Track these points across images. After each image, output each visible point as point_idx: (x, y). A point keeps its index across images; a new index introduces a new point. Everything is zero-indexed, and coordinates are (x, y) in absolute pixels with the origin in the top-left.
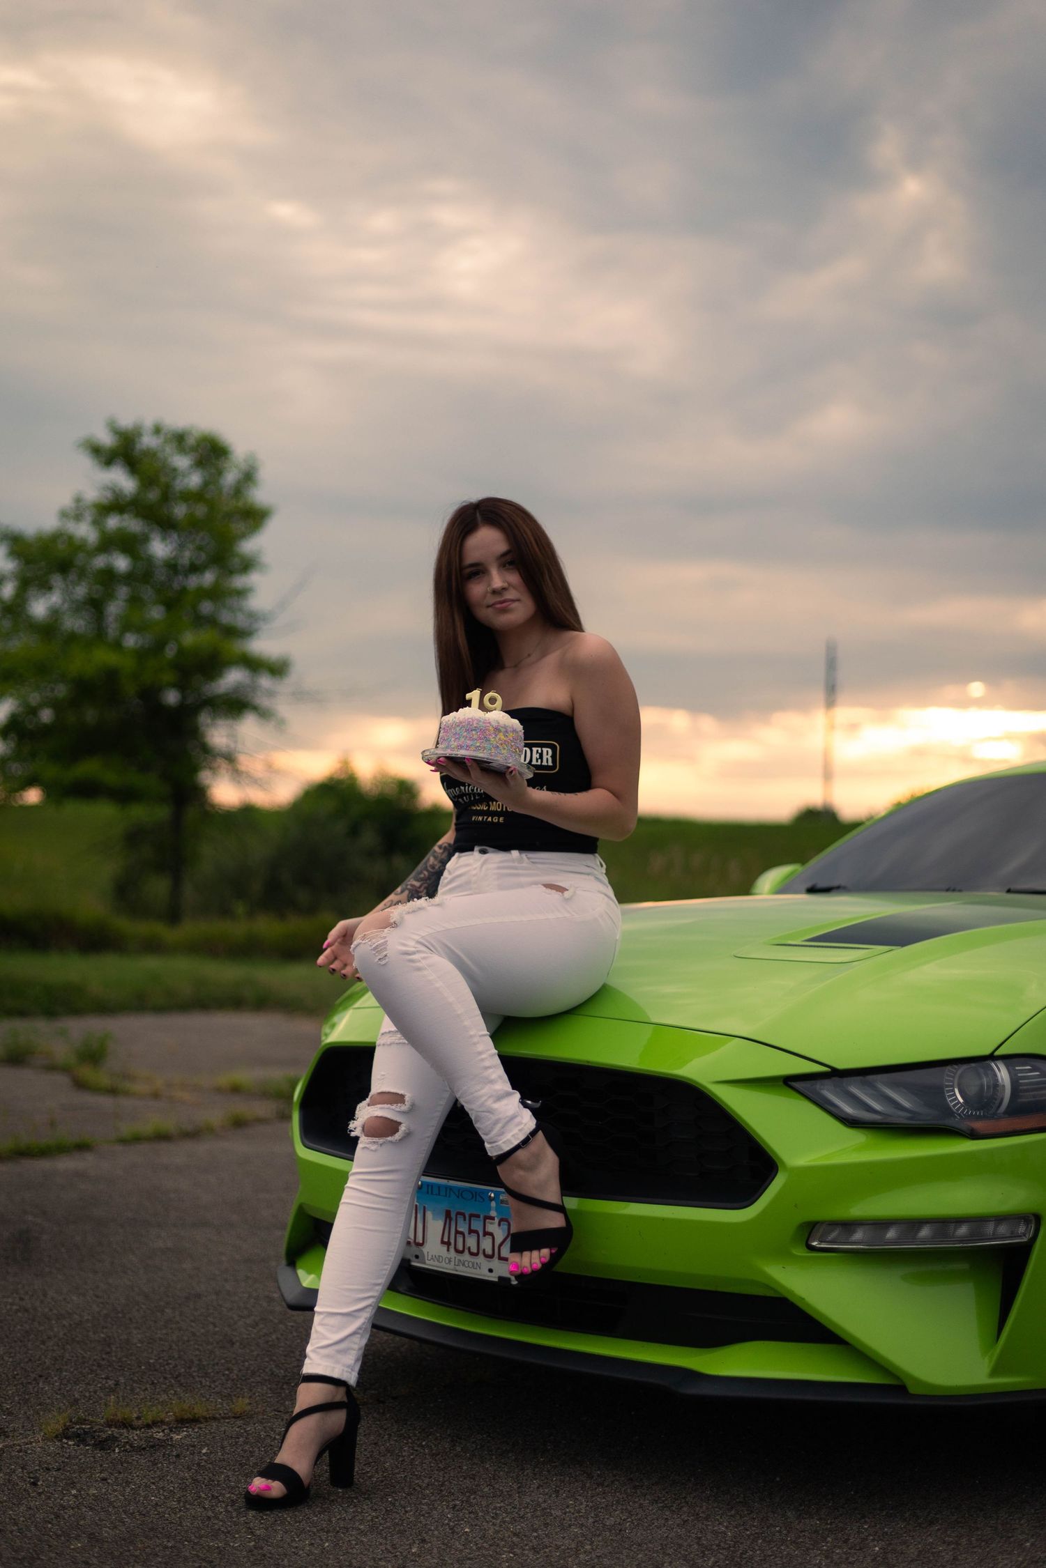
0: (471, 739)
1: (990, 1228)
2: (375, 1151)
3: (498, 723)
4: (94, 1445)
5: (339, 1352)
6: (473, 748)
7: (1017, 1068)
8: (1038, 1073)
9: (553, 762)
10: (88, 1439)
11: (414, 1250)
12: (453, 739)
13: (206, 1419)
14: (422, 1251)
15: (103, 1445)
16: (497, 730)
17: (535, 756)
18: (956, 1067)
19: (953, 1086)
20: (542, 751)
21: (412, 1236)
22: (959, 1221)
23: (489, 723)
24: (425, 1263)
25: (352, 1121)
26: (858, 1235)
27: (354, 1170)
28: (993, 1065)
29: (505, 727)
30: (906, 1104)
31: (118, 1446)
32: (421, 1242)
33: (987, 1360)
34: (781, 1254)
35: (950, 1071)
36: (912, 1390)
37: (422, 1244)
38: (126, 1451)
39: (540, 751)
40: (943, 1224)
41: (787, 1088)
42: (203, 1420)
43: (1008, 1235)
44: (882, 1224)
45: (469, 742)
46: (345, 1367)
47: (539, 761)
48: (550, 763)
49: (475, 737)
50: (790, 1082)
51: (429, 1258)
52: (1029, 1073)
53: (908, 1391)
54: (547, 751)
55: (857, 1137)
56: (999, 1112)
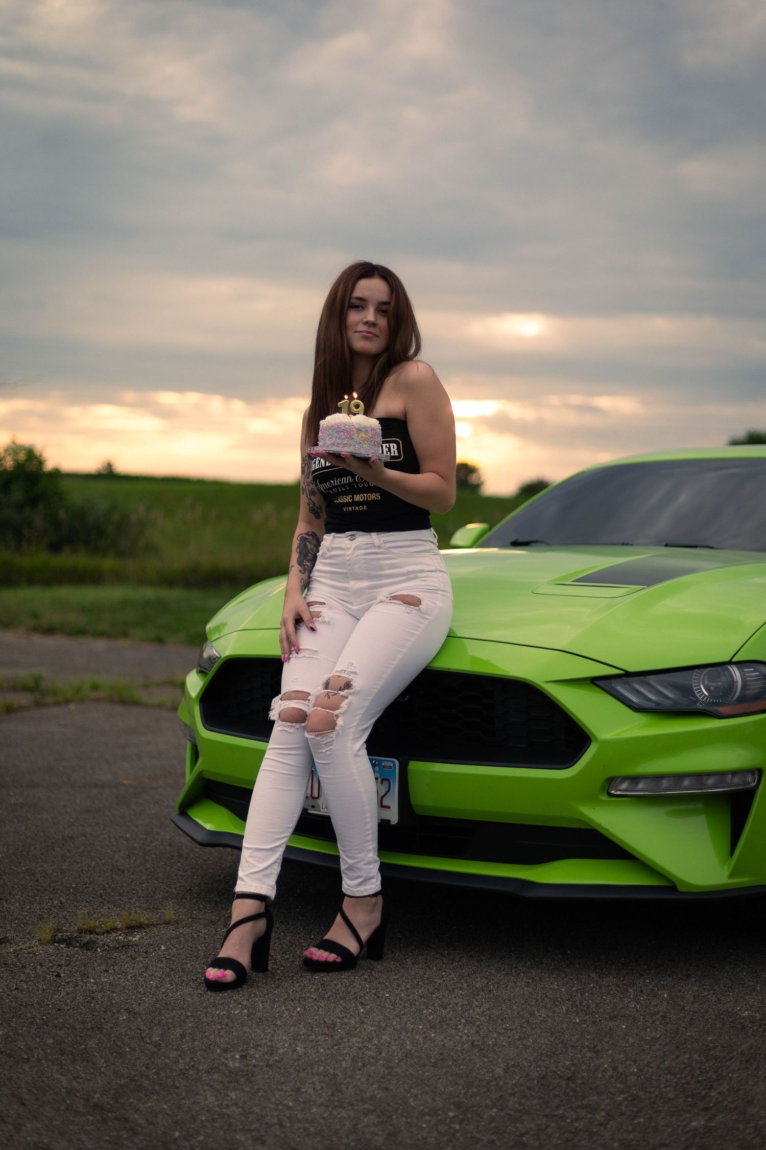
0: (340, 438)
1: (729, 778)
2: (293, 733)
3: (360, 425)
4: (81, 947)
5: (265, 876)
6: (342, 445)
7: (745, 670)
8: (758, 673)
9: (398, 453)
10: (74, 943)
11: (312, 802)
12: (327, 439)
13: (148, 926)
14: (317, 802)
15: (88, 946)
16: (359, 430)
17: (385, 450)
18: (702, 670)
19: (699, 683)
20: (390, 446)
21: (309, 792)
22: (709, 774)
23: (353, 425)
24: (320, 811)
25: (271, 711)
26: (641, 786)
27: (269, 747)
28: (729, 667)
29: (365, 427)
30: (671, 695)
31: (98, 947)
32: (317, 796)
33: (726, 867)
34: (592, 799)
35: (697, 672)
36: (681, 889)
37: (318, 798)
38: (106, 950)
39: (388, 446)
40: (699, 777)
41: (592, 685)
42: (145, 927)
43: (741, 783)
44: (658, 777)
45: (339, 441)
46: (267, 887)
47: (389, 453)
48: (397, 454)
49: (343, 437)
50: (595, 681)
51: (324, 808)
52: (752, 673)
53: (677, 889)
54: (393, 446)
55: (641, 718)
56: (732, 700)
